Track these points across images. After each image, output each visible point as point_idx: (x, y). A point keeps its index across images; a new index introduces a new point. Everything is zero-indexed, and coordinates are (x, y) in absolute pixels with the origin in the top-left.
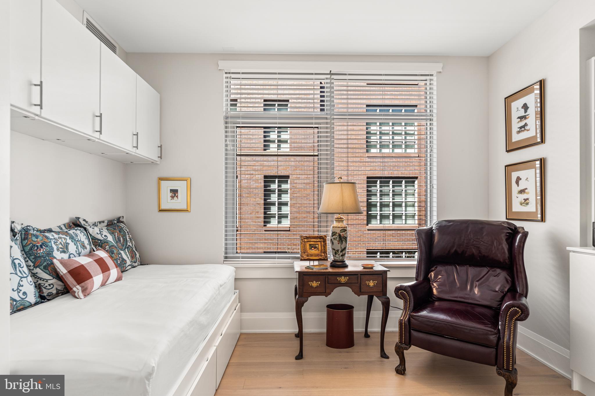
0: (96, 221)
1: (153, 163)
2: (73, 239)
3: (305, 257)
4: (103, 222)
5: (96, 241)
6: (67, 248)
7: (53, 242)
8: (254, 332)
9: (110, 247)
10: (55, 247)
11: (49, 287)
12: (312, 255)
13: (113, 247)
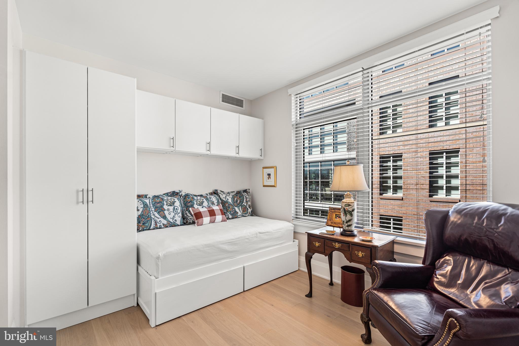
0: (230, 191)
1: (259, 160)
2: (207, 200)
3: (330, 223)
4: (234, 192)
5: (223, 201)
6: (202, 204)
7: (195, 201)
8: (302, 270)
9: (228, 205)
10: (195, 203)
11: (189, 220)
12: (335, 223)
13: (230, 205)
